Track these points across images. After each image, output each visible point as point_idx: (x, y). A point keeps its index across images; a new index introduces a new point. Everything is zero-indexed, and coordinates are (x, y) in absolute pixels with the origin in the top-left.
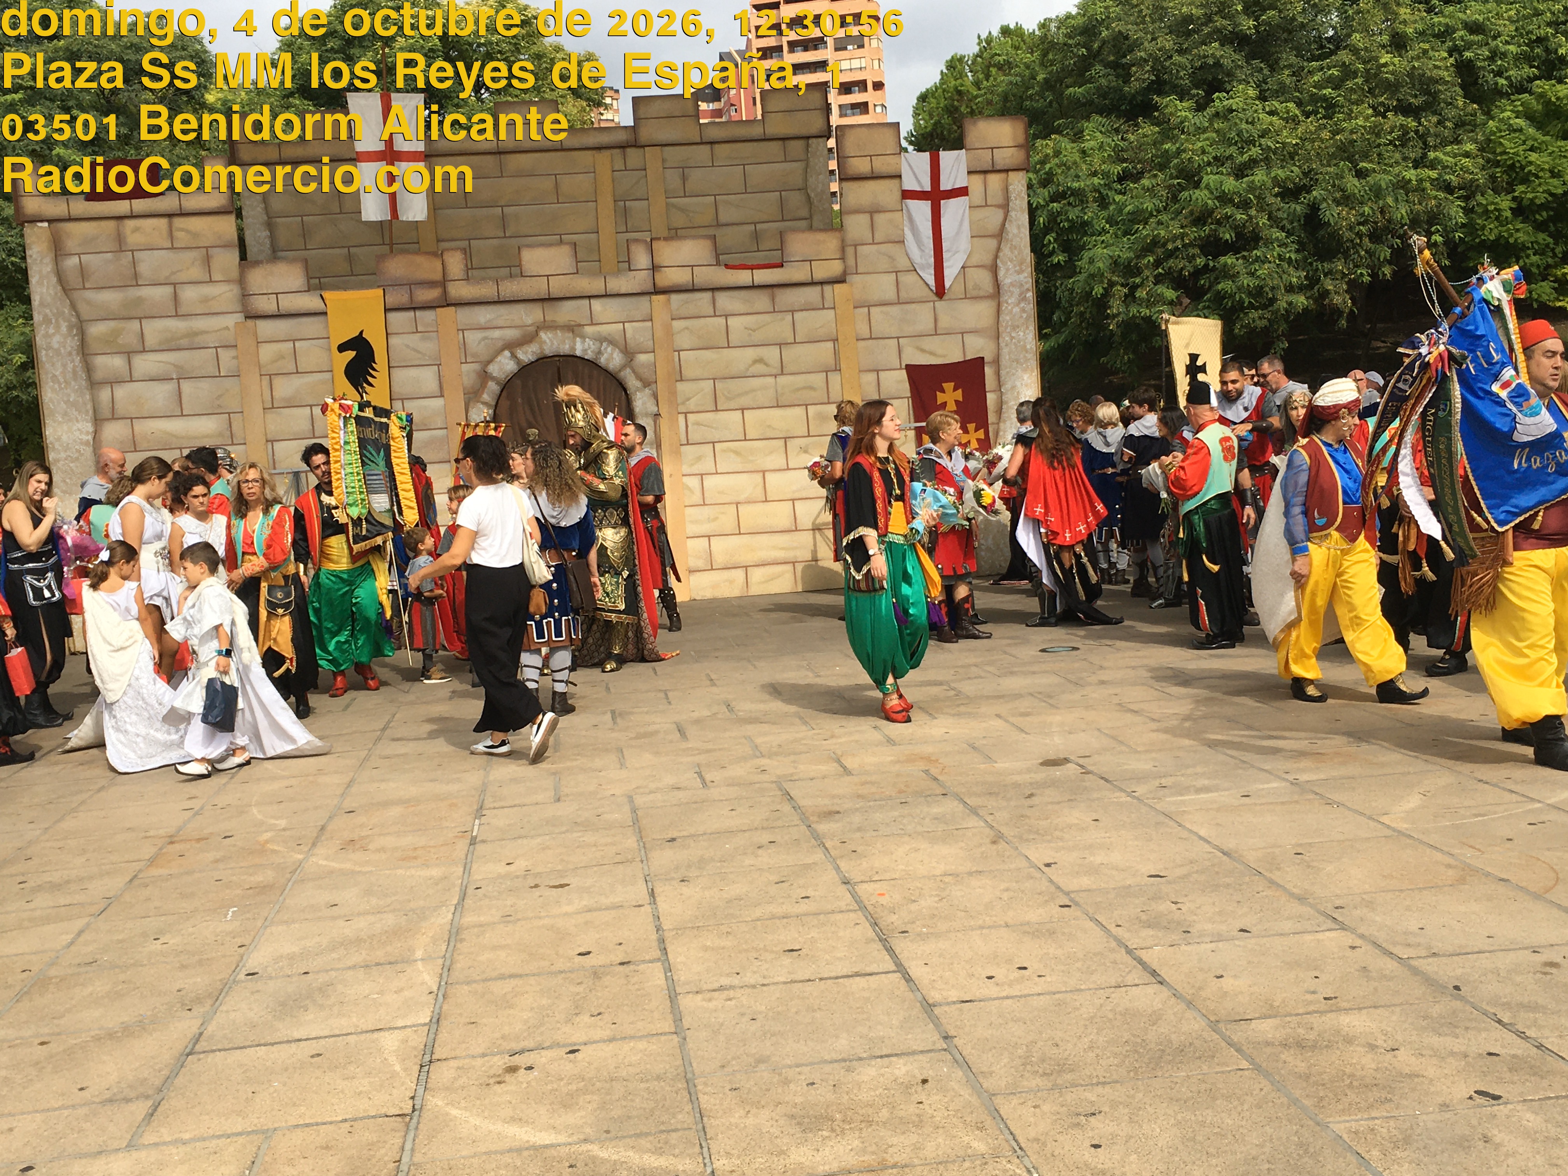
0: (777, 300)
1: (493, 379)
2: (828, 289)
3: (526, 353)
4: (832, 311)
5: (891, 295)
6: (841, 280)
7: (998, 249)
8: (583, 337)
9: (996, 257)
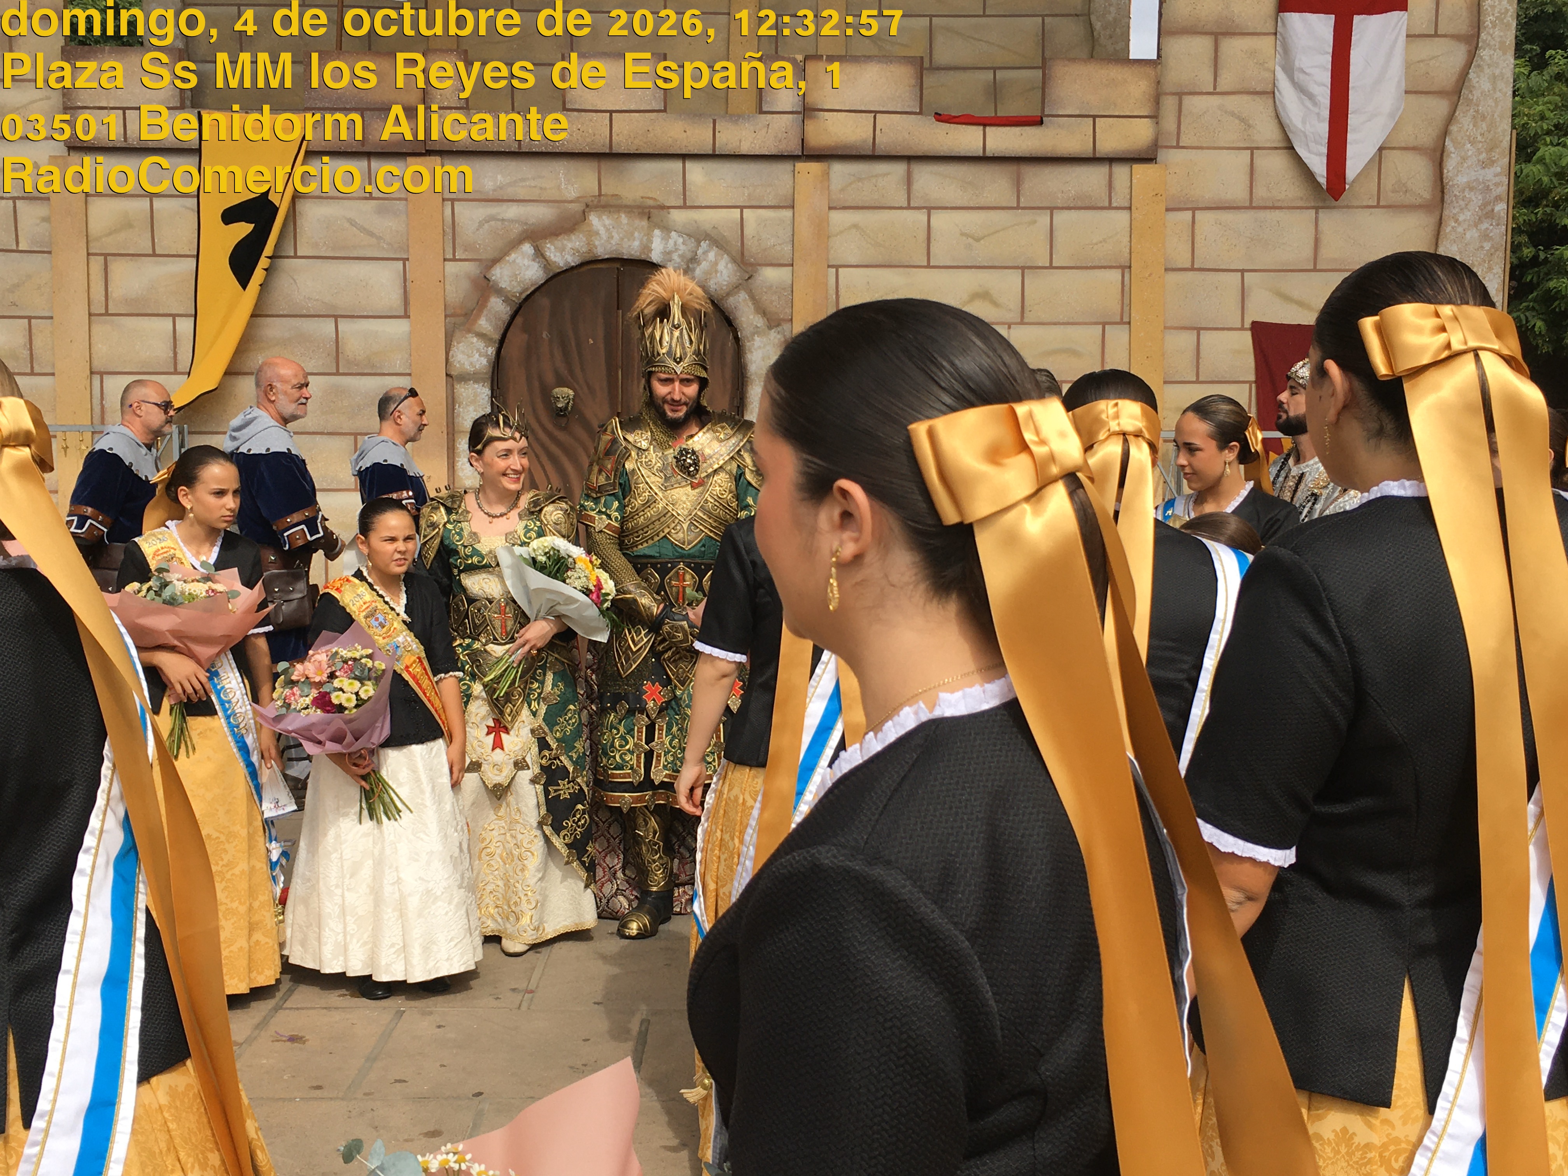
0: (1027, 185)
1: (499, 292)
2: (1121, 172)
3: (562, 250)
4: (1124, 216)
5: (1238, 191)
6: (1147, 157)
7: (1451, 118)
8: (667, 229)
9: (1445, 133)
